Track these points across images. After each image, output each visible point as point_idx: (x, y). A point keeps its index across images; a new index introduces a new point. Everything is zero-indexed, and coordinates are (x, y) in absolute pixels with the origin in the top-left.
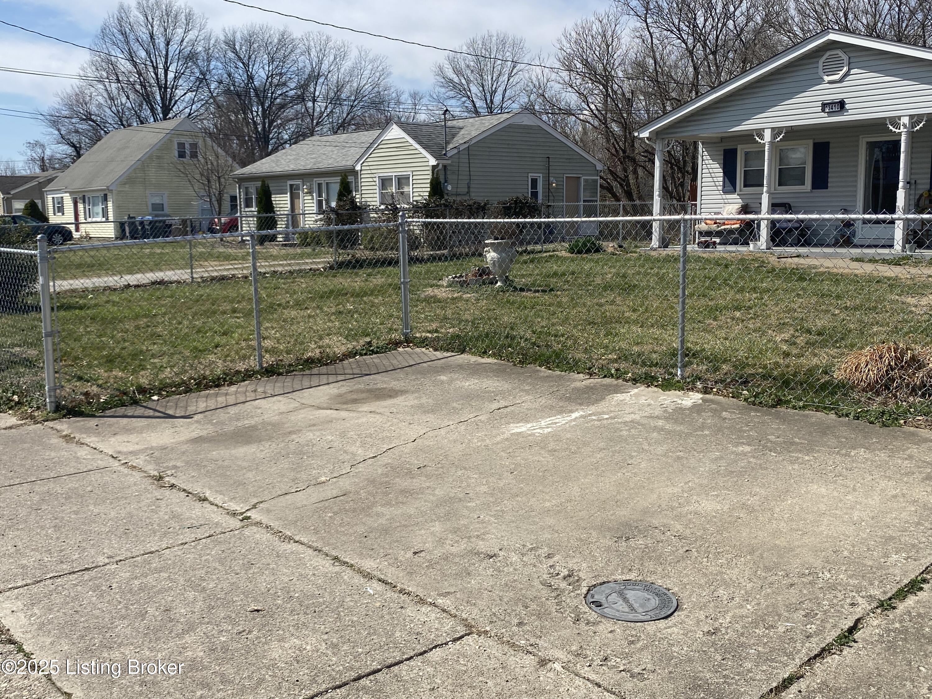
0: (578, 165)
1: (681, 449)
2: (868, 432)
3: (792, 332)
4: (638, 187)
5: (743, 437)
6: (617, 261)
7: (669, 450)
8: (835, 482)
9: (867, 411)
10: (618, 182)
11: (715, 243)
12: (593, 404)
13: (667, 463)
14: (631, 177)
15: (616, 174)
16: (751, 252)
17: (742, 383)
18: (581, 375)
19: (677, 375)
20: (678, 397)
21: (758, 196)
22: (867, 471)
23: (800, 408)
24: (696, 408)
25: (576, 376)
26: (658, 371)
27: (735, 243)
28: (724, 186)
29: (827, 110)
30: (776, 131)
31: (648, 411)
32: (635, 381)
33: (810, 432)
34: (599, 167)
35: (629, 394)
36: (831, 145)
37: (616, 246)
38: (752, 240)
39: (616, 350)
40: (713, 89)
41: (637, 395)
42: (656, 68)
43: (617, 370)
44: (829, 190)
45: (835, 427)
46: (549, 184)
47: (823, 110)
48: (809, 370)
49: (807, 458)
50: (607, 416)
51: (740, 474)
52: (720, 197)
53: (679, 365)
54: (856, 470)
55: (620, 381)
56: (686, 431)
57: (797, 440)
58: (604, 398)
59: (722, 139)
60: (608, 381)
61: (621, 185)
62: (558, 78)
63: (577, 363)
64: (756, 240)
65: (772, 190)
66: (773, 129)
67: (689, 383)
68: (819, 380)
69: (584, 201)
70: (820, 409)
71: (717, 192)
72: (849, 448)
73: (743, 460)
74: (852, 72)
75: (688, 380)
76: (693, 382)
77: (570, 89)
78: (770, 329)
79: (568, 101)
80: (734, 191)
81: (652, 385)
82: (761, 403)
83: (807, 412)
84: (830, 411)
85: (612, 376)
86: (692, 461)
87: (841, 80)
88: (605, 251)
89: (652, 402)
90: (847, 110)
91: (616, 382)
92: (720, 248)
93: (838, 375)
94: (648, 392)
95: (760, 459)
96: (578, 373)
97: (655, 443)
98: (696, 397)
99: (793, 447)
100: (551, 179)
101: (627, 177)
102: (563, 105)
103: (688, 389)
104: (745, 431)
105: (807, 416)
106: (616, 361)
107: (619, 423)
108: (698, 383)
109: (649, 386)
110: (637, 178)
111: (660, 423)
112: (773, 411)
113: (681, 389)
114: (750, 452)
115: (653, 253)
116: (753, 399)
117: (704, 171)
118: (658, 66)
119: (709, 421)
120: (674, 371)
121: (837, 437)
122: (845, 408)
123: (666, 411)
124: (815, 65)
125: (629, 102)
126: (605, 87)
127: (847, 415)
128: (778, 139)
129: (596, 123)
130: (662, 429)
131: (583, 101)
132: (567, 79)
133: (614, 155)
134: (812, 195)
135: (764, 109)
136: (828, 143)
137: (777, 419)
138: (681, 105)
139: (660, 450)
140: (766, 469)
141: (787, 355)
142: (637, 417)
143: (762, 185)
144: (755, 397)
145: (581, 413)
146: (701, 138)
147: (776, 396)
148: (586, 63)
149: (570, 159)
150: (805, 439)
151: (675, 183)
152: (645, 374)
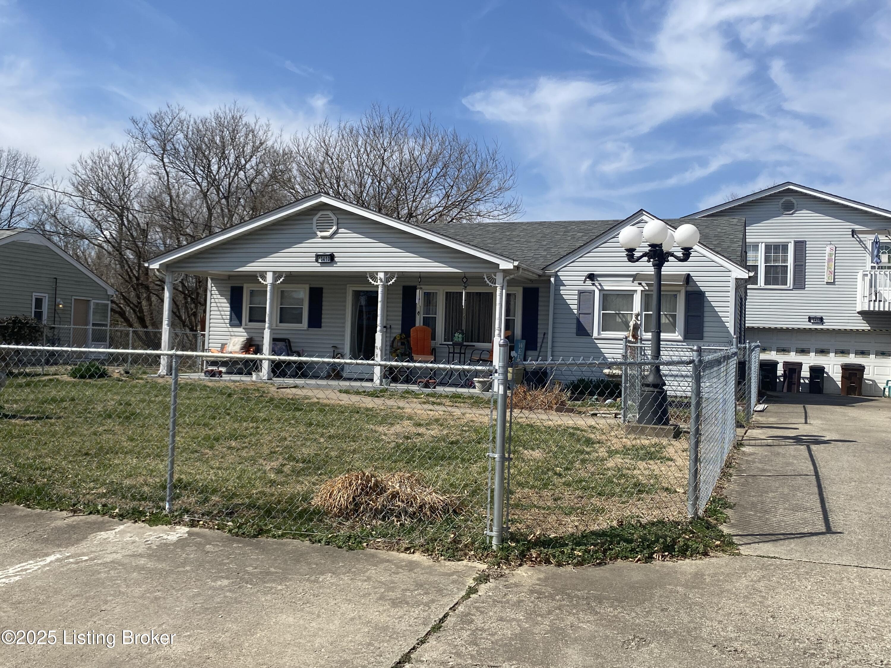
0: (88, 288)
1: (159, 588)
2: (336, 557)
3: (280, 460)
4: (152, 314)
5: (222, 571)
6: (122, 388)
7: (148, 591)
8: (302, 610)
9: (337, 536)
10: (131, 307)
11: (220, 372)
12: (73, 545)
13: (143, 605)
14: (144, 303)
15: (129, 300)
16: (253, 381)
17: (227, 514)
18: (64, 513)
19: (165, 509)
20: (165, 531)
21: (261, 331)
22: (331, 596)
23: (279, 536)
24: (181, 543)
25: (57, 513)
26: (147, 505)
27: (240, 373)
28: (231, 319)
29: (320, 261)
30: (277, 275)
31: (132, 549)
32: (122, 516)
33: (286, 560)
34: (111, 292)
35: (114, 531)
36: (324, 291)
37: (122, 372)
38: (254, 371)
39: (106, 484)
40: (224, 230)
41: (122, 533)
42: (171, 204)
43: (104, 506)
44: (322, 329)
45: (308, 553)
46: (56, 305)
47: (317, 261)
48: (291, 498)
49: (280, 587)
50: (86, 558)
51: (216, 610)
52: (226, 329)
53: (168, 499)
54: (322, 595)
55: (106, 517)
56: (168, 568)
57: (272, 570)
58: (86, 538)
59: (230, 277)
60: (93, 517)
61: (134, 311)
62: (71, 202)
63: (61, 499)
64: (259, 371)
65: (274, 327)
66: (274, 272)
67: (176, 516)
68: (298, 507)
69: (94, 325)
70: (297, 536)
71: (224, 325)
72: (318, 574)
73: (219, 595)
74: (341, 230)
75: (176, 514)
76: (181, 515)
77: (83, 213)
78: (260, 457)
79: (82, 224)
80: (240, 325)
81: (140, 520)
82: (243, 534)
83: (285, 540)
84: (306, 537)
85: (98, 512)
86: (170, 600)
87: (331, 237)
88: (110, 376)
89: (137, 539)
90: (336, 263)
91: (101, 519)
92: (226, 377)
93: (316, 501)
94: (135, 528)
95: (236, 592)
96: (61, 510)
97: (134, 583)
98: (182, 531)
99: (268, 578)
100: (58, 300)
101: (140, 303)
102: (75, 228)
103: (175, 523)
104: (225, 564)
105: (284, 544)
106: (104, 495)
107: (99, 565)
108: (186, 517)
109: (136, 522)
110: (150, 305)
111: (142, 561)
112: (254, 541)
113: (168, 523)
114: (227, 586)
115: (160, 380)
116: (236, 530)
117: (213, 305)
118: (174, 204)
119: (192, 556)
120: (161, 504)
121: (309, 564)
122: (318, 534)
123: (149, 548)
124: (310, 222)
125: (144, 232)
126: (121, 216)
127: (319, 541)
128: (279, 282)
129: (110, 249)
130: (143, 569)
131: (97, 227)
132: (80, 204)
133: (127, 281)
134: (307, 332)
135: (266, 254)
136: (321, 289)
137: (257, 549)
138: (195, 241)
139: (137, 591)
140: (240, 602)
141: (273, 483)
142: (119, 556)
143: (264, 321)
144: (239, 527)
145: (58, 556)
146: (211, 274)
147: (258, 526)
148: (101, 190)
149: (79, 282)
150: (280, 568)
151: (188, 312)
152: (133, 509)
